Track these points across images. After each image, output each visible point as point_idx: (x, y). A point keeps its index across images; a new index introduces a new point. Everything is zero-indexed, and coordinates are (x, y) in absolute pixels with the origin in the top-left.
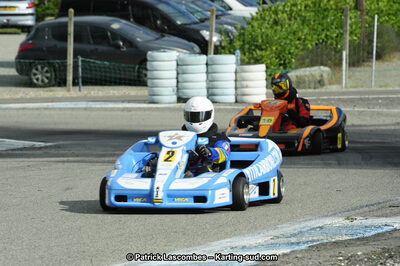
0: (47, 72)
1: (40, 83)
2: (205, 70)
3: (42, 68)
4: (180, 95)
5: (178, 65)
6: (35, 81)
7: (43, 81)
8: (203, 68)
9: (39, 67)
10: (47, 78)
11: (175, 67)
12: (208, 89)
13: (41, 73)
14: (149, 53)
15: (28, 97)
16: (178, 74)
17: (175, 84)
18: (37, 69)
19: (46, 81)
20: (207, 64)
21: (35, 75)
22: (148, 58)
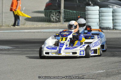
0: (58, 15)
1: (55, 21)
2: (112, 15)
3: (56, 14)
4: (101, 26)
5: (99, 12)
6: (52, 20)
7: (56, 20)
8: (111, 14)
9: (54, 13)
10: (58, 18)
11: (98, 13)
12: (113, 23)
13: (55, 16)
14: (87, 7)
15: (37, 27)
16: (100, 16)
17: (98, 21)
18: (53, 15)
19: (57, 19)
20: (113, 12)
21: (52, 17)
22: (86, 10)
